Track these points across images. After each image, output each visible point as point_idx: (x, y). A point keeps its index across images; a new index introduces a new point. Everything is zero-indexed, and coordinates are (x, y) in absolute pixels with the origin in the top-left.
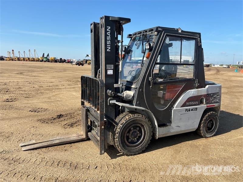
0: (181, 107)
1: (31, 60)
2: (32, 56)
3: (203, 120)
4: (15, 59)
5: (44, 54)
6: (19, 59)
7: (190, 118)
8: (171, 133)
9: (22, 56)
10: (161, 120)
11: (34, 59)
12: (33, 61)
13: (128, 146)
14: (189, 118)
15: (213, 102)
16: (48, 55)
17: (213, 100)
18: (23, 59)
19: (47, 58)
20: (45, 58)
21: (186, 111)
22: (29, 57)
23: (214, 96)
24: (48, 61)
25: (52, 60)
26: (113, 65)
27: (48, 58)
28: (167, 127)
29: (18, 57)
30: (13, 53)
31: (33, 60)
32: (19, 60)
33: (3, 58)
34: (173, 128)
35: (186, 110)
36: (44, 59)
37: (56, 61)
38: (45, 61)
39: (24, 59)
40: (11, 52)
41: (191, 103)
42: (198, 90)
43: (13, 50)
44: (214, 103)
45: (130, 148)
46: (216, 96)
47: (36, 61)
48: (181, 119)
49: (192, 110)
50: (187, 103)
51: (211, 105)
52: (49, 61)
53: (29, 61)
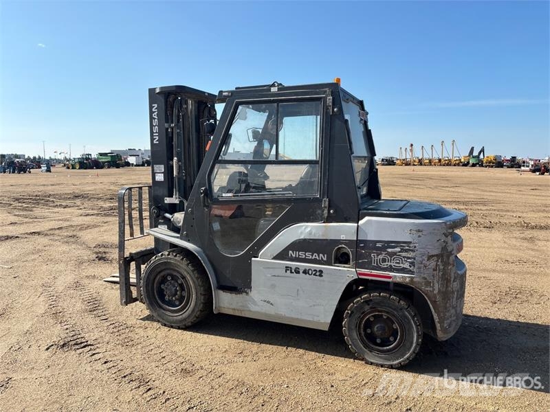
0: (275, 258)
1: (443, 162)
2: (447, 154)
3: (348, 308)
4: (414, 161)
5: (472, 149)
6: (421, 162)
7: (301, 292)
8: (250, 311)
9: (427, 156)
10: (228, 276)
11: (450, 160)
12: (448, 165)
13: (161, 307)
14: (298, 290)
15: (385, 265)
16: (482, 151)
17: (384, 260)
18: (428, 161)
19: (478, 157)
20: (473, 157)
21: (289, 272)
22: (441, 157)
23: (389, 250)
24: (480, 163)
25: (490, 162)
26: (163, 166)
27: (481, 156)
28: (238, 295)
29: (420, 158)
30: (411, 150)
31: (449, 163)
32: (421, 164)
33: (393, 161)
34: (255, 303)
35: (287, 268)
36: (471, 162)
37: (498, 163)
38: (474, 165)
39: (430, 162)
40: (409, 148)
41: (302, 255)
42: (325, 226)
43: (412, 145)
44: (391, 269)
45: (163, 311)
46: (398, 249)
47: (455, 165)
48: (273, 286)
49: (305, 272)
50: (290, 252)
51: (374, 272)
52: (482, 166)
53: (441, 165)
